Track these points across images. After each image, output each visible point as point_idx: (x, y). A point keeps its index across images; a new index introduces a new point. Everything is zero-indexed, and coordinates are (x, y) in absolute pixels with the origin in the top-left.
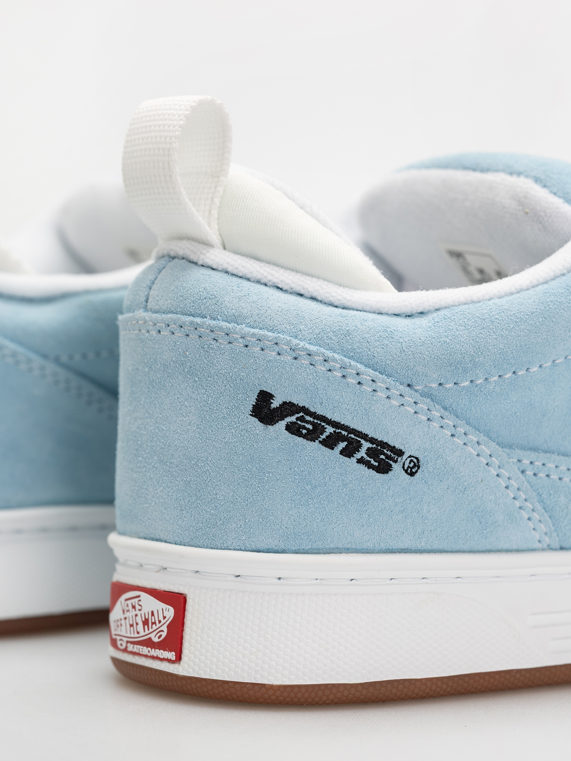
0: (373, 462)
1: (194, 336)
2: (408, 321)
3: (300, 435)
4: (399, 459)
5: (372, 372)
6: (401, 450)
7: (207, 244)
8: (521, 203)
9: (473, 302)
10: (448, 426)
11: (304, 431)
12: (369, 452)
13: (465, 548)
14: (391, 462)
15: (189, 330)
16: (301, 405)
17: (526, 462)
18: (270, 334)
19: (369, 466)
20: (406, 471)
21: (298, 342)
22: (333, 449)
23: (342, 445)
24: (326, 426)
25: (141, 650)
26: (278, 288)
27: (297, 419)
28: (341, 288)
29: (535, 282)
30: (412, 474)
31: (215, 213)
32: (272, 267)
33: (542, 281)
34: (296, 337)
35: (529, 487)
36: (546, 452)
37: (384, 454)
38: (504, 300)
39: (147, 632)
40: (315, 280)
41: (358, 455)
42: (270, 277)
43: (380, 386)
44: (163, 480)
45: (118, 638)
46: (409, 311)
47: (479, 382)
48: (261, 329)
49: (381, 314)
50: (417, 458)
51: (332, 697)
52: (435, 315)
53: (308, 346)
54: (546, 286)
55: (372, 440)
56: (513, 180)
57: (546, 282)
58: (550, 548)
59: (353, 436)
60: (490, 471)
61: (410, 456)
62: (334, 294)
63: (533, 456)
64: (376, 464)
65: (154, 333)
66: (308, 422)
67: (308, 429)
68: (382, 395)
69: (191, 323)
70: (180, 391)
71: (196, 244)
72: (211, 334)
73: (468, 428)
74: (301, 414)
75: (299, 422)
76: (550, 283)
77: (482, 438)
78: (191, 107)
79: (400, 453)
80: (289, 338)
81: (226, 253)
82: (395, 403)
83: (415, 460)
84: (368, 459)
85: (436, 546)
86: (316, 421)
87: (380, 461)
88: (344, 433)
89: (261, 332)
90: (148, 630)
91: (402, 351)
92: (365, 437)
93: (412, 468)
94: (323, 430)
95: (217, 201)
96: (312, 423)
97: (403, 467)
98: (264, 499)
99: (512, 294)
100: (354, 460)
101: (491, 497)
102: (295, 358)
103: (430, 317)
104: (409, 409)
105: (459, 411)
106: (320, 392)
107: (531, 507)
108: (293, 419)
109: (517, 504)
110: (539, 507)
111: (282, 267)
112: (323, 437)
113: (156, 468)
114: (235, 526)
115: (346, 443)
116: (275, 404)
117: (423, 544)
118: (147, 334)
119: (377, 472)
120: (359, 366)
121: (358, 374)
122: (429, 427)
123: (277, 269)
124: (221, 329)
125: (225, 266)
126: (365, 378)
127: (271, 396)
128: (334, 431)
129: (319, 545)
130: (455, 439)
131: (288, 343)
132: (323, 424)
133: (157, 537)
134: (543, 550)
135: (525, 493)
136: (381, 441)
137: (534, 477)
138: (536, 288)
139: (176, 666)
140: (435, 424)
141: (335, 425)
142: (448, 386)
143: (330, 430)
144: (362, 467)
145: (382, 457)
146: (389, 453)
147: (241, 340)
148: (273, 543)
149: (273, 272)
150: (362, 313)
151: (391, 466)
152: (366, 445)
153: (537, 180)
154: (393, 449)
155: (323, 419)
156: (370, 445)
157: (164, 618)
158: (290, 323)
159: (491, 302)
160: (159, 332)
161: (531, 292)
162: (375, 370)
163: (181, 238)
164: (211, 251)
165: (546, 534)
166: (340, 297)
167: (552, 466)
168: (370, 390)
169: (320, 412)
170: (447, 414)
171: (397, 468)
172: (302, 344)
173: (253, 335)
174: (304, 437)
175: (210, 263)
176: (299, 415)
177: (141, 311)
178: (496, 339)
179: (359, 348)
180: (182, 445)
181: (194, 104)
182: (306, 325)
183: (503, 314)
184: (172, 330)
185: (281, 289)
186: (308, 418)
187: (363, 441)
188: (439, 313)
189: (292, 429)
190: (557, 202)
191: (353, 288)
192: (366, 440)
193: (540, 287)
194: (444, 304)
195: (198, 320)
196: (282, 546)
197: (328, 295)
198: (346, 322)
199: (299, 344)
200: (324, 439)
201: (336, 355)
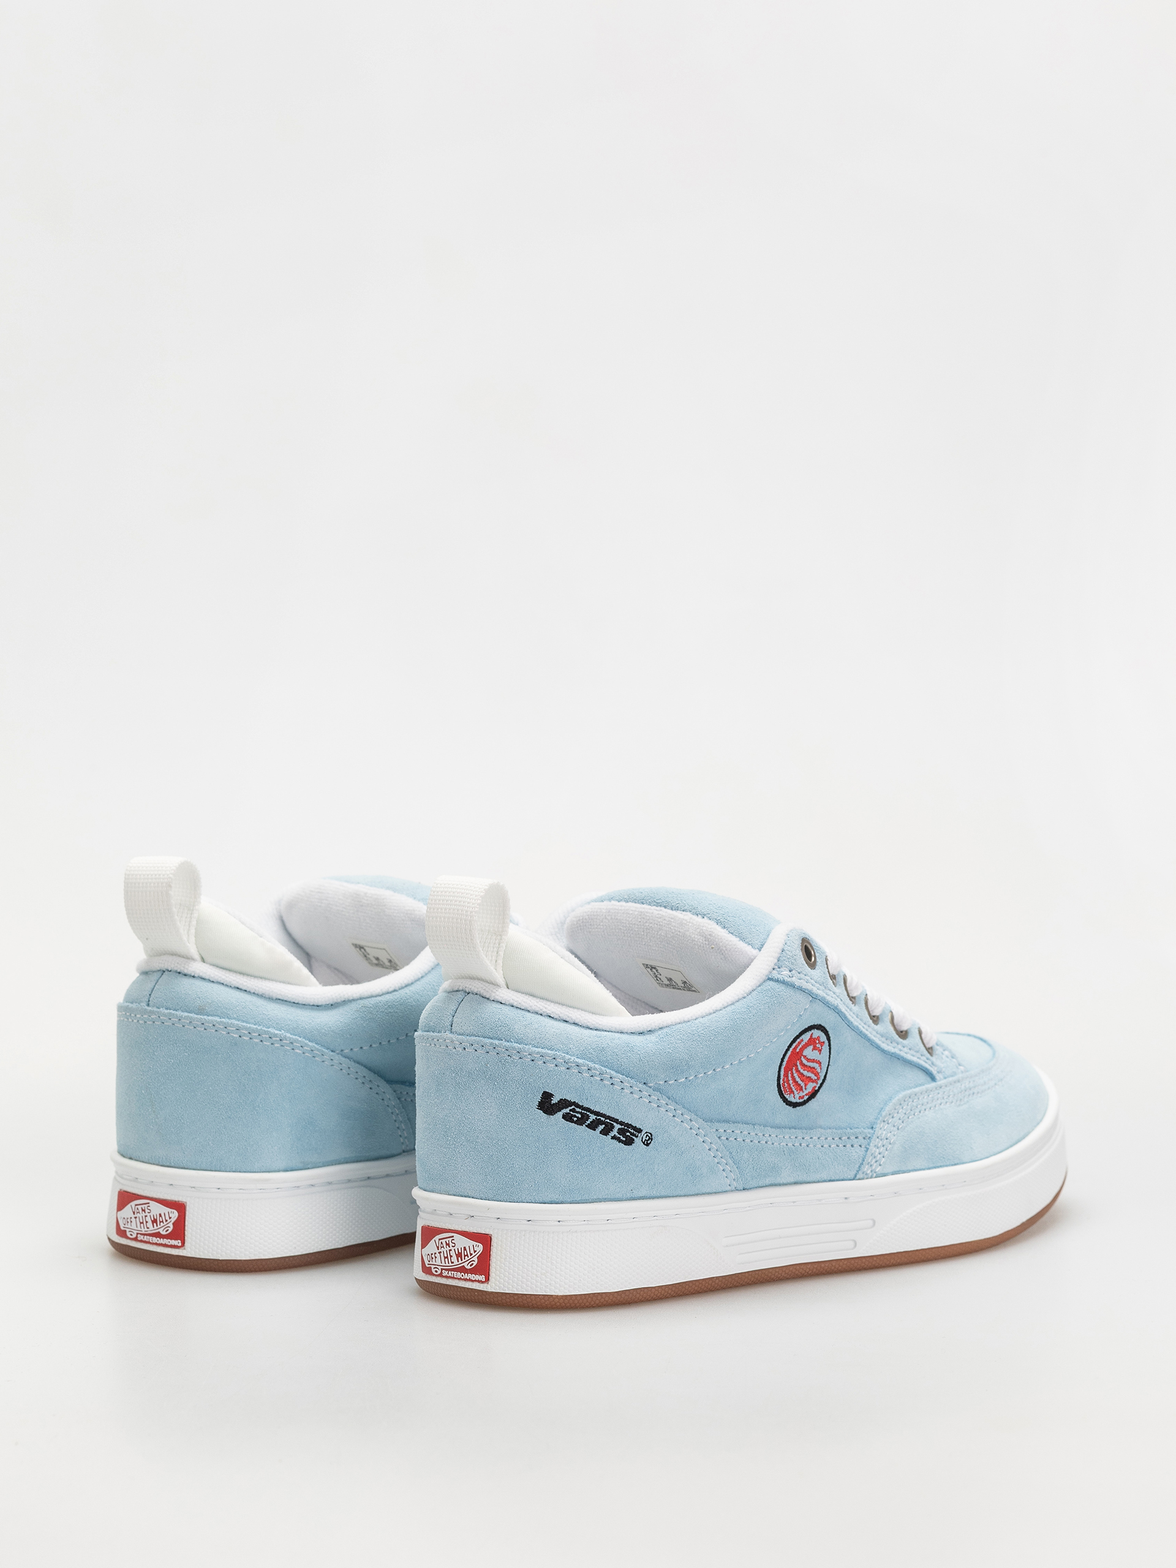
0: (622, 1138)
1: (493, 1053)
2: (641, 1038)
3: (572, 1121)
4: (639, 1135)
5: (621, 1076)
6: (640, 1129)
7: (496, 985)
8: (707, 939)
9: (684, 1022)
10: (671, 1110)
11: (575, 1119)
12: (620, 1131)
13: (682, 1193)
14: (634, 1137)
15: (489, 1049)
16: (572, 1101)
17: (722, 1130)
18: (549, 1052)
19: (620, 1141)
20: (644, 1143)
21: (570, 1057)
22: (595, 1130)
23: (602, 1127)
24: (590, 1115)
25: (455, 1275)
26: (550, 1016)
27: (570, 1110)
28: (594, 1016)
29: (726, 1004)
30: (648, 1145)
31: (500, 962)
32: (545, 1002)
33: (730, 1003)
34: (568, 1054)
35: (724, 1148)
36: (734, 1123)
37: (630, 1132)
38: (706, 1019)
39: (460, 1262)
40: (575, 1010)
41: (612, 1134)
42: (544, 1010)
43: (626, 1086)
44: (470, 1154)
45: (433, 1267)
46: (641, 1030)
47: (691, 1078)
48: (542, 1048)
49: (623, 1033)
50: (650, 1134)
51: (597, 1302)
52: (660, 1032)
53: (577, 1060)
54: (733, 1006)
55: (621, 1123)
56: (699, 919)
57: (733, 1004)
58: (737, 1190)
59: (608, 1121)
60: (698, 1139)
61: (646, 1133)
62: (590, 1021)
63: (726, 1126)
64: (624, 1139)
65: (460, 1050)
66: (578, 1112)
67: (578, 1117)
68: (627, 1091)
69: (491, 1044)
70: (483, 1091)
71: (487, 985)
72: (507, 1052)
73: (684, 1110)
74: (573, 1107)
75: (571, 1113)
76: (735, 1004)
77: (693, 1116)
78: (484, 890)
79: (640, 1131)
80: (563, 1054)
81: (509, 991)
82: (636, 1096)
83: (650, 1135)
84: (619, 1136)
85: (663, 1194)
86: (583, 1111)
87: (626, 1137)
88: (602, 1119)
89: (543, 1051)
90: (462, 1260)
91: (640, 1060)
92: (616, 1121)
93: (647, 1141)
94: (588, 1117)
95: (501, 953)
96: (581, 1113)
97: (642, 1141)
98: (548, 1166)
99: (710, 1014)
100: (609, 1137)
101: (699, 1157)
102: (568, 1068)
103: (657, 1034)
104: (645, 1100)
105: (678, 1098)
106: (586, 1091)
107: (725, 1162)
108: (567, 1110)
109: (716, 1160)
110: (730, 1161)
111: (552, 1002)
112: (588, 1122)
113: (464, 1145)
114: (527, 1186)
115: (604, 1126)
116: (555, 1101)
117: (654, 1192)
118: (454, 1050)
119: (625, 1145)
120: (612, 1072)
121: (611, 1078)
122: (659, 1112)
123: (548, 1003)
124: (514, 1048)
125: (512, 1002)
126: (616, 1080)
127: (552, 1095)
128: (596, 1118)
129: (586, 1197)
130: (675, 1118)
131: (563, 1058)
132: (588, 1113)
133: (466, 1194)
134: (732, 1191)
135: (721, 1153)
136: (627, 1123)
137: (726, 1141)
138: (726, 1009)
139: (486, 1285)
140: (662, 1109)
141: (597, 1113)
142: (670, 1082)
143: (593, 1117)
144: (615, 1141)
145: (628, 1134)
146: (632, 1131)
147: (529, 1057)
148: (555, 1197)
149: (546, 1006)
150: (610, 1033)
151: (634, 1140)
152: (617, 1126)
153: (718, 922)
154: (635, 1128)
155: (588, 1110)
156: (620, 1127)
157: (475, 1252)
158: (563, 1044)
159: (697, 1021)
160: (465, 1049)
161: (723, 1012)
162: (623, 1075)
163: (472, 978)
164: (500, 990)
165: (734, 1180)
166: (594, 1023)
167: (738, 1132)
168: (620, 1088)
169: (585, 1106)
170: (670, 1101)
171: (637, 1140)
172: (573, 1058)
173: (538, 1053)
174: (575, 1122)
175: (500, 999)
176: (571, 1108)
177: (448, 1032)
178: (702, 1048)
179: (611, 1060)
180: (485, 1129)
181: (487, 888)
182: (574, 1045)
183: (706, 1030)
184: (475, 1048)
185: (553, 1018)
186: (578, 1110)
187: (615, 1124)
188: (662, 1031)
189: (567, 1118)
190: (734, 940)
191: (601, 1015)
192: (617, 1123)
193: (729, 1008)
194: (665, 1024)
195: (497, 1042)
196: (561, 1199)
197: (586, 1022)
198: (601, 1041)
199: (570, 1059)
200: (589, 1124)
201: (596, 1066)
